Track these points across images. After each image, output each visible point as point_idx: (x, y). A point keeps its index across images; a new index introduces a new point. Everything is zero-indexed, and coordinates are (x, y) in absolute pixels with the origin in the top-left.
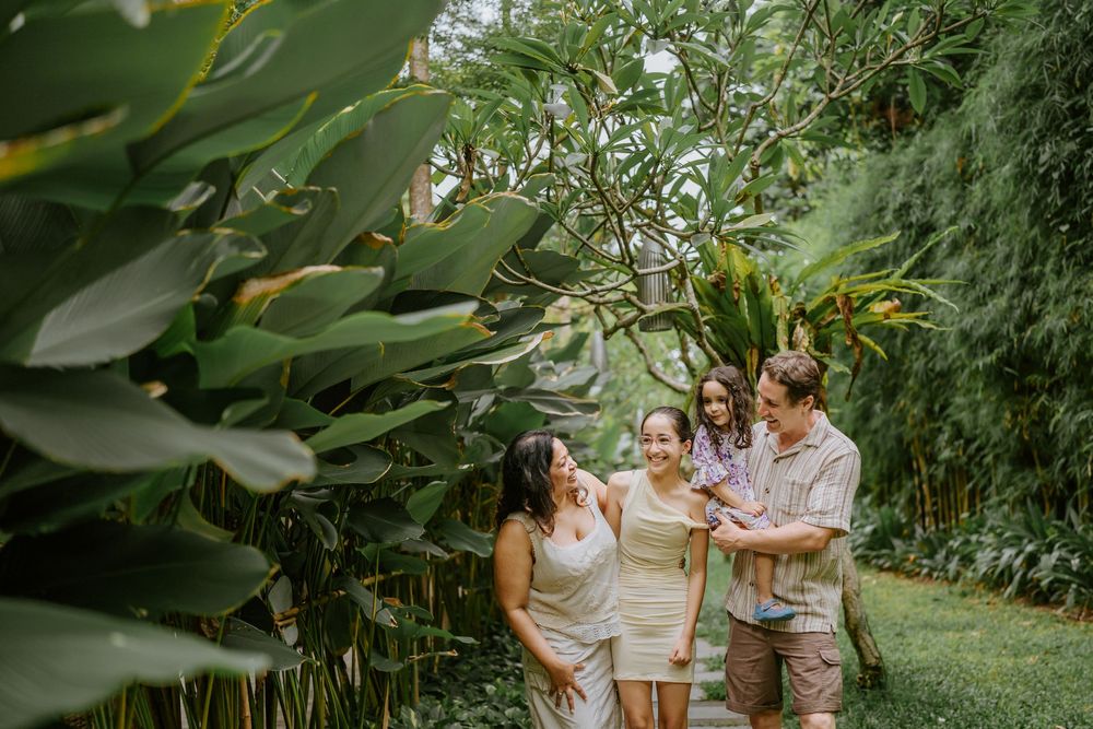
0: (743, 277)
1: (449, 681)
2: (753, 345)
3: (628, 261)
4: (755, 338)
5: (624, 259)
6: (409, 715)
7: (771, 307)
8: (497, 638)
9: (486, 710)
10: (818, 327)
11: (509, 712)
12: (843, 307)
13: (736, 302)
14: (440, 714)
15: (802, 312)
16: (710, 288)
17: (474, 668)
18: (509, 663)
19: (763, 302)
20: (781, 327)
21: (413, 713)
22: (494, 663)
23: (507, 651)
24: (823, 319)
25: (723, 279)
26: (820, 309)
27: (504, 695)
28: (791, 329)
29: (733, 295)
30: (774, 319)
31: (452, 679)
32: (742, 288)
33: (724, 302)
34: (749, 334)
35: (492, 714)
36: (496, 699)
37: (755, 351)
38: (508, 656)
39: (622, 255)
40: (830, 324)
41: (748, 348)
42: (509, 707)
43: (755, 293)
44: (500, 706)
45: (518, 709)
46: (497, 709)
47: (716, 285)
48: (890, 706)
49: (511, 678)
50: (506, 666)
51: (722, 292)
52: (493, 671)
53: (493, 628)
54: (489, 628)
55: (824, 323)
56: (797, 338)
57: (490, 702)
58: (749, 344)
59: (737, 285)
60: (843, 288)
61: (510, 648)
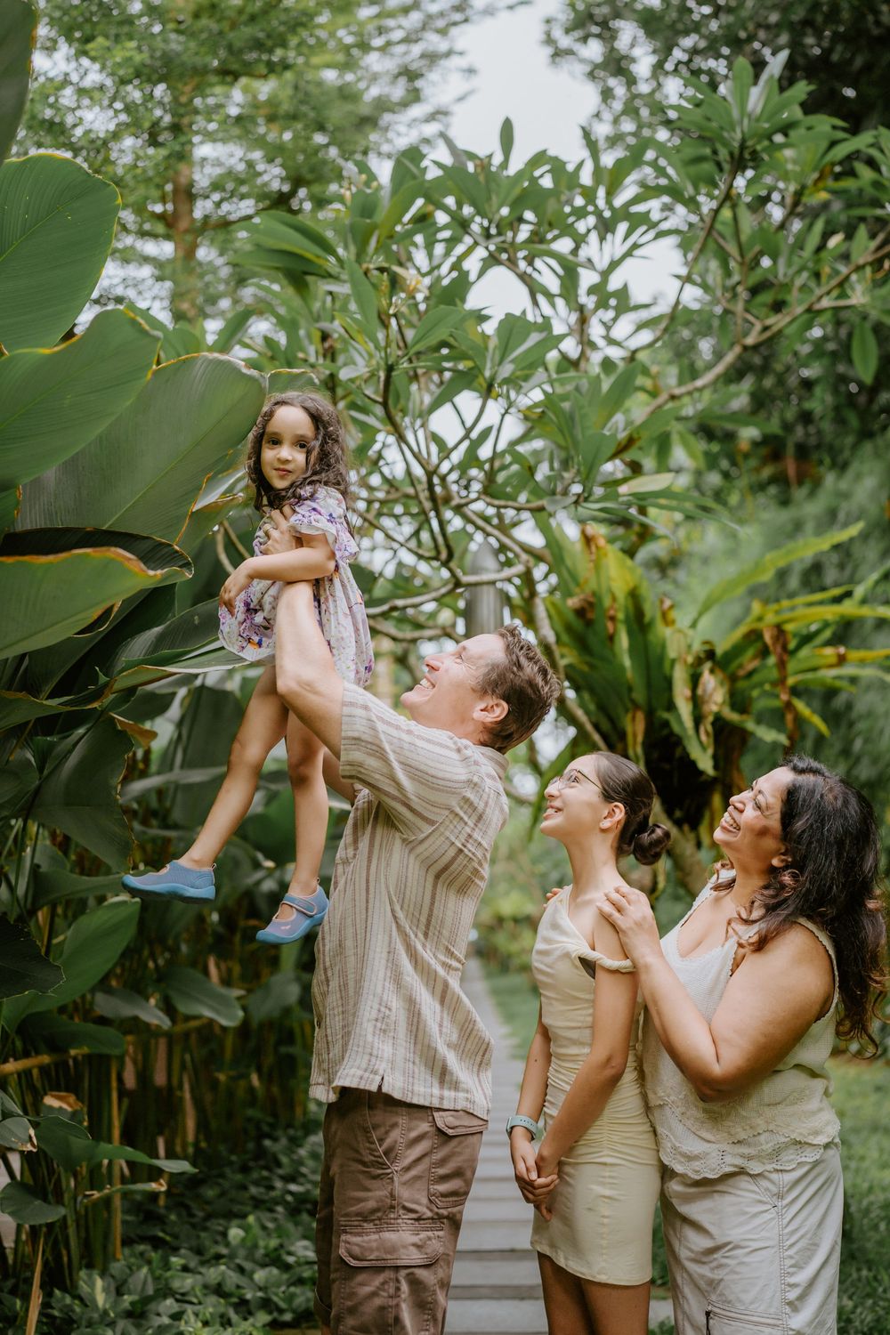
0: (621, 595)
1: (179, 1215)
2: (636, 707)
3: (444, 555)
4: (639, 695)
5: (438, 552)
6: (92, 1286)
7: (663, 647)
8: (267, 1143)
9: (223, 1273)
10: (733, 679)
11: (260, 1275)
12: (774, 644)
13: (611, 638)
14: (145, 1283)
15: (710, 655)
16: (571, 617)
17: (223, 1194)
18: (278, 1184)
19: (651, 637)
20: (680, 677)
21: (99, 1283)
22: (257, 1183)
23: (279, 1165)
24: (741, 666)
25: (591, 604)
26: (736, 651)
27: (255, 1246)
28: (695, 680)
29: (606, 628)
30: (667, 665)
31: (184, 1213)
32: (621, 616)
33: (593, 641)
34: (630, 689)
35: (233, 1278)
36: (242, 1252)
37: (640, 717)
38: (281, 1172)
39: (436, 547)
40: (750, 674)
41: (627, 711)
42: (264, 1266)
43: (639, 623)
44: (248, 1265)
45: (275, 1271)
46: (241, 1270)
47: (580, 612)
48: (865, 1273)
49: (280, 1209)
50: (272, 1188)
51: (589, 623)
52: (253, 1198)
53: (266, 1128)
54: (258, 1127)
55: (741, 673)
56: (704, 691)
57: (232, 1256)
58: (629, 705)
59: (612, 613)
60: (771, 618)
61: (284, 1160)
